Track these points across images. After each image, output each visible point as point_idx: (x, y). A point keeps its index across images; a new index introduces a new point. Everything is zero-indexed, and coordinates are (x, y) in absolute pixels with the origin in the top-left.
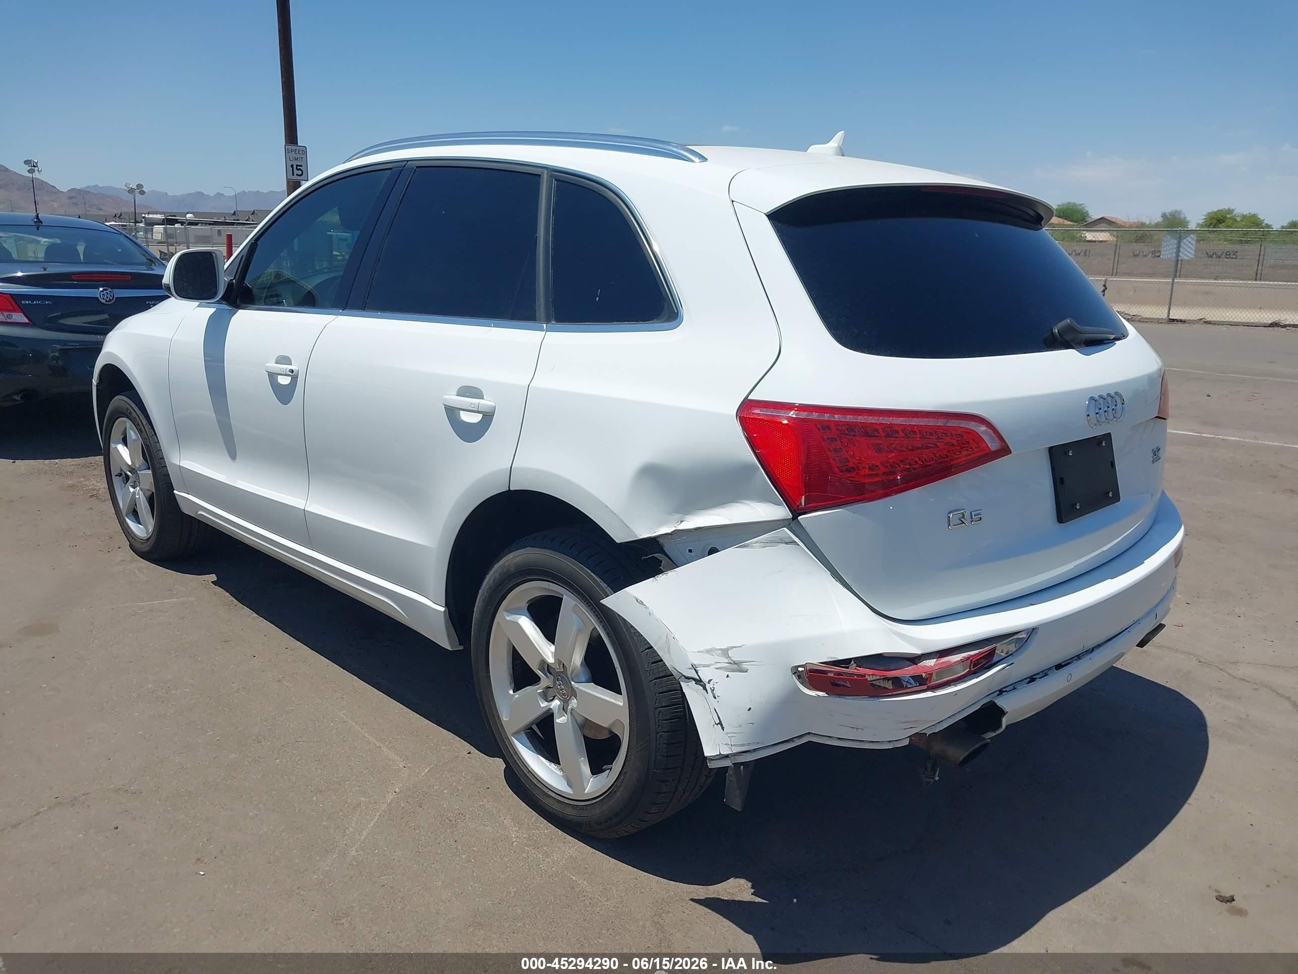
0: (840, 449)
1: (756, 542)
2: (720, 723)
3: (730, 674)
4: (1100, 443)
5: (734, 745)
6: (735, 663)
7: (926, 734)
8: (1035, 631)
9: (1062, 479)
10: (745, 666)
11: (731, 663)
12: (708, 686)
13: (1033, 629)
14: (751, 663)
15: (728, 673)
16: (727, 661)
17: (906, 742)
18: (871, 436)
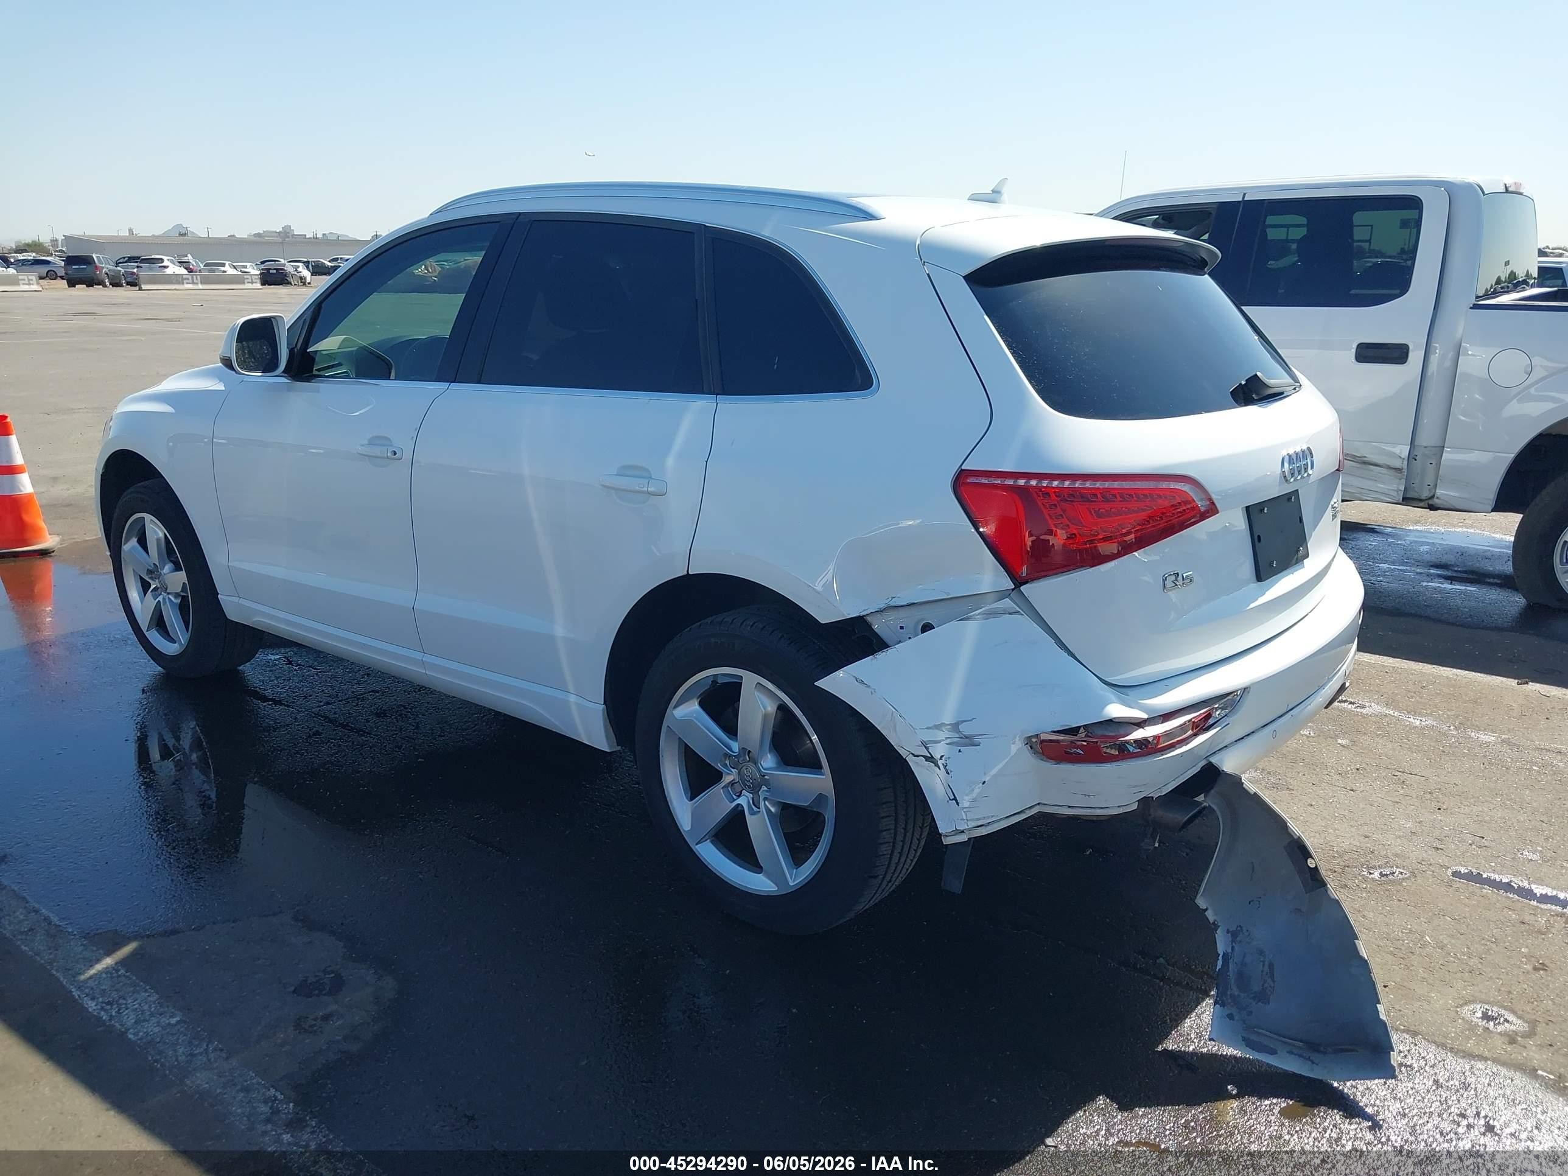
0: (1062, 515)
1: (979, 614)
2: (955, 799)
3: (962, 749)
4: (1289, 499)
5: (971, 820)
6: (967, 738)
7: (1153, 798)
8: (1247, 690)
9: (1259, 537)
10: (977, 739)
11: (961, 738)
12: (940, 763)
13: (1245, 689)
14: (983, 737)
15: (959, 748)
16: (958, 736)
17: (1135, 806)
18: (1092, 501)
